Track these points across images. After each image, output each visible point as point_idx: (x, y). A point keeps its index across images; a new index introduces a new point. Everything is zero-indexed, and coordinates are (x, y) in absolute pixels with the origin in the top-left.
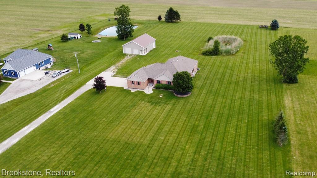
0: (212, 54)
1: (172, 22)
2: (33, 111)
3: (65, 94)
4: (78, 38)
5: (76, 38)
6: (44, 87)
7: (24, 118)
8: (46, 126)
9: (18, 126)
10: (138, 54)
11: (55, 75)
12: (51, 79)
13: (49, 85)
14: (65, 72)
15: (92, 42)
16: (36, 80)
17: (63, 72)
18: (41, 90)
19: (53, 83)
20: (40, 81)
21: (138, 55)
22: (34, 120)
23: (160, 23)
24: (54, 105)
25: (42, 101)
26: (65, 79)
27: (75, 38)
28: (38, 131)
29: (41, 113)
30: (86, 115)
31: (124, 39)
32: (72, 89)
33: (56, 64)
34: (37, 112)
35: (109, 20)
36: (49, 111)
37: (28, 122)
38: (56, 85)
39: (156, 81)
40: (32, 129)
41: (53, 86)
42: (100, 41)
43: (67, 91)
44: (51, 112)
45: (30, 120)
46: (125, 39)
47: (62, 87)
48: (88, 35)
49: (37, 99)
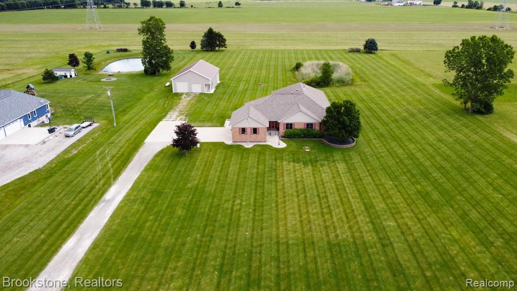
0: (321, 84)
1: (213, 50)
2: (66, 202)
3: (115, 163)
4: (71, 76)
5: (69, 77)
6: (59, 156)
7: (53, 221)
8: (117, 231)
9: (50, 242)
10: (200, 92)
11: (71, 133)
12: (64, 140)
13: (66, 151)
14: (87, 127)
15: (102, 80)
16: (35, 144)
17: (84, 128)
18: (55, 161)
19: (73, 146)
20: (44, 145)
21: (201, 94)
22: (80, 222)
23: (194, 53)
24: (106, 186)
25: (72, 181)
26: (92, 138)
27: (66, 76)
28: (107, 245)
29: (86, 205)
30: (190, 197)
31: (155, 74)
32: (122, 154)
33: (56, 117)
34: (77, 206)
35: (108, 52)
36: (102, 199)
37: (68, 227)
38: (82, 150)
39: (284, 124)
40: (87, 243)
41: (76, 152)
42: (116, 79)
43: (115, 159)
44: (108, 201)
45: (71, 224)
46: (157, 74)
47: (98, 153)
48: (88, 72)
49: (57, 178)
